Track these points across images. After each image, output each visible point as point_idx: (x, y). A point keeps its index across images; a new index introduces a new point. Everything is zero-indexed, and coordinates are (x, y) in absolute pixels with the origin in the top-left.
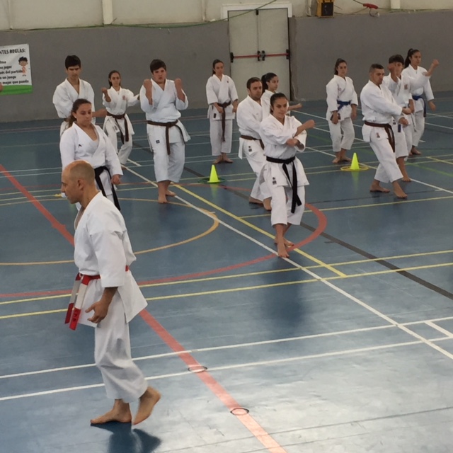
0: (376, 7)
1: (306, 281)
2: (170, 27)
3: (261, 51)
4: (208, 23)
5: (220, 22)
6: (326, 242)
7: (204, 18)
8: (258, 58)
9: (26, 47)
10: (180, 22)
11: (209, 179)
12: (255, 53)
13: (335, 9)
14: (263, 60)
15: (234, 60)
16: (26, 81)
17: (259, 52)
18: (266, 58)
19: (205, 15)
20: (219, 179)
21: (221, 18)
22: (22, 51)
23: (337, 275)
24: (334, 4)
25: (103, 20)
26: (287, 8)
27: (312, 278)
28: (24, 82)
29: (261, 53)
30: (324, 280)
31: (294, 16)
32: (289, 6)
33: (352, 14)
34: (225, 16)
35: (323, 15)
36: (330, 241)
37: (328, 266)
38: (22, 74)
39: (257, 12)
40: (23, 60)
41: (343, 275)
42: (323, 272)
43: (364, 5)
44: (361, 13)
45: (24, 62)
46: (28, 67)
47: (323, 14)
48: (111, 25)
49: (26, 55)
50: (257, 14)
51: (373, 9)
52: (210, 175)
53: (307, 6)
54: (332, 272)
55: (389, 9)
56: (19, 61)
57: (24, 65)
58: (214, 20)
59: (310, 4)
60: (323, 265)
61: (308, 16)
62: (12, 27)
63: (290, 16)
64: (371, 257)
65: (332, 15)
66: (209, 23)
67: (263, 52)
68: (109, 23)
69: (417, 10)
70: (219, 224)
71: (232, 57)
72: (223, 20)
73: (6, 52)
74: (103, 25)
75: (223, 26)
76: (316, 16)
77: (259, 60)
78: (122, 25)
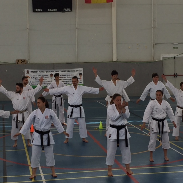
2: (139, 63)
3: (176, 73)
4: (154, 62)
8: (175, 76)
9: (82, 69)
10: (143, 61)
12: (173, 74)
14: (177, 77)
16: (82, 83)
17: (175, 74)
18: (177, 76)
19: (154, 59)
22: (81, 71)
25: (113, 60)
28: (80, 83)
29: (176, 74)
34: (161, 59)
38: (80, 80)
39: (175, 58)
40: (80, 74)
45: (81, 75)
46: (82, 77)
48: (116, 61)
49: (82, 72)
50: (175, 59)
56: (79, 75)
57: (81, 76)
58: (157, 61)
62: (77, 61)
67: (177, 74)
68: (115, 61)
72: (160, 61)
73: (74, 71)
74: (113, 62)
75: (161, 63)
77: (175, 77)
78: (120, 62)
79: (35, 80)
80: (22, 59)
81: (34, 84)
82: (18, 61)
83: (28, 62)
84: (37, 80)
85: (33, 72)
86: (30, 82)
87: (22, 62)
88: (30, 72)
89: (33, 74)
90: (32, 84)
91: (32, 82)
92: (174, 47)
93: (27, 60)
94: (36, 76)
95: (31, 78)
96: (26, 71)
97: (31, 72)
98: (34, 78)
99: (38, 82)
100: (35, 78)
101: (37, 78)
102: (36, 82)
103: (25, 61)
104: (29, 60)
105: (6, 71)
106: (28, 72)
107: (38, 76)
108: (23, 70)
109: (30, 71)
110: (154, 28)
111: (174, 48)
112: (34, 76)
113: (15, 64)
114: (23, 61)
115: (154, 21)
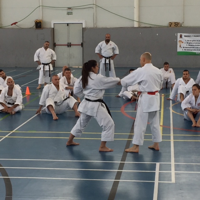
79: (189, 45)
80: (176, 22)
81: (187, 50)
82: (171, 24)
83: (183, 25)
84: (191, 45)
85: (186, 36)
86: (183, 47)
87: (175, 25)
88: (183, 37)
89: (187, 39)
90: (185, 50)
91: (186, 48)
93: (181, 23)
94: (190, 41)
95: (184, 43)
96: (179, 34)
97: (185, 36)
98: (187, 43)
99: (192, 48)
100: (189, 43)
101: (191, 43)
102: (190, 48)
103: (178, 24)
104: (183, 22)
105: (157, 35)
106: (181, 36)
107: (193, 41)
108: (176, 34)
109: (183, 35)
112: (188, 41)
113: (168, 27)
114: (177, 24)
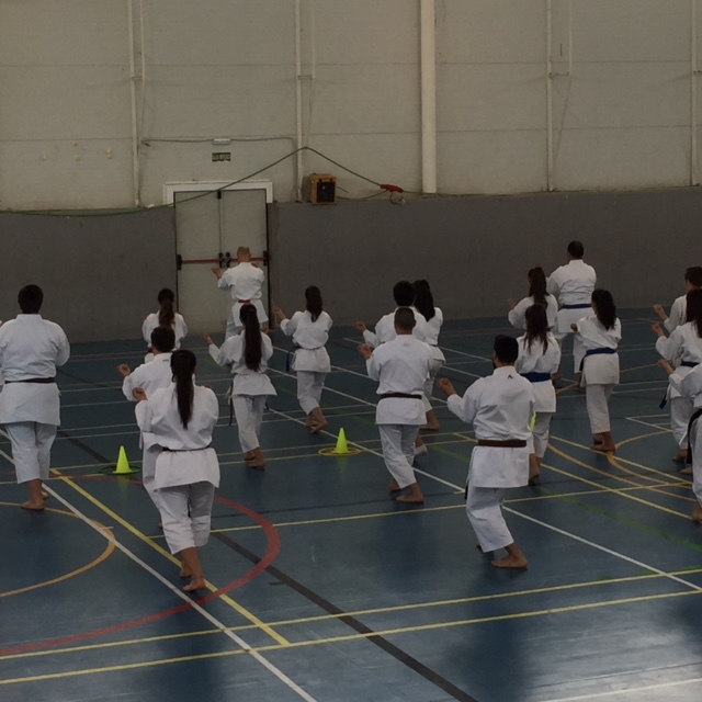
0: (400, 191)
1: (226, 653)
2: (83, 216)
3: (224, 252)
4: (142, 210)
5: (162, 208)
6: (272, 584)
7: (137, 202)
8: (221, 263)
10: (98, 207)
11: (115, 467)
12: (214, 255)
13: (338, 192)
15: (183, 266)
17: (221, 255)
19: (139, 198)
20: (130, 467)
21: (164, 203)
23: (277, 643)
24: (337, 184)
26: (265, 190)
27: (238, 647)
29: (225, 256)
30: (254, 652)
31: (275, 201)
32: (268, 186)
33: (365, 200)
34: (169, 200)
35: (318, 200)
36: (277, 580)
37: (265, 627)
39: (219, 194)
41: (284, 643)
42: (256, 637)
43: (382, 186)
44: (378, 198)
47: (320, 199)
50: (219, 197)
51: (396, 193)
52: (117, 461)
53: (295, 187)
54: (270, 637)
55: (420, 193)
58: (152, 205)
59: (300, 183)
60: (259, 624)
61: (297, 201)
63: (270, 200)
64: (334, 610)
65: (333, 201)
66: (146, 209)
67: (228, 254)
69: (462, 196)
70: (116, 548)
71: (180, 262)
72: (166, 206)
75: (168, 216)
76: (309, 201)
78: (10, 212)
92: (214, 154)
110: (137, 80)
111: (217, 157)
115: (137, 53)
